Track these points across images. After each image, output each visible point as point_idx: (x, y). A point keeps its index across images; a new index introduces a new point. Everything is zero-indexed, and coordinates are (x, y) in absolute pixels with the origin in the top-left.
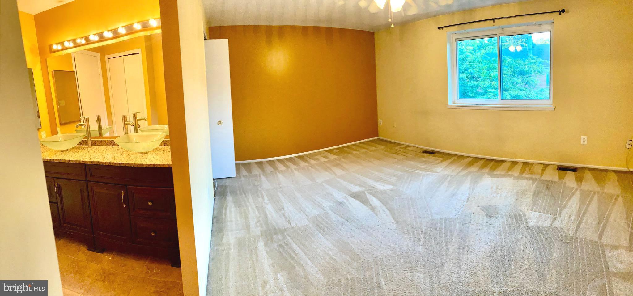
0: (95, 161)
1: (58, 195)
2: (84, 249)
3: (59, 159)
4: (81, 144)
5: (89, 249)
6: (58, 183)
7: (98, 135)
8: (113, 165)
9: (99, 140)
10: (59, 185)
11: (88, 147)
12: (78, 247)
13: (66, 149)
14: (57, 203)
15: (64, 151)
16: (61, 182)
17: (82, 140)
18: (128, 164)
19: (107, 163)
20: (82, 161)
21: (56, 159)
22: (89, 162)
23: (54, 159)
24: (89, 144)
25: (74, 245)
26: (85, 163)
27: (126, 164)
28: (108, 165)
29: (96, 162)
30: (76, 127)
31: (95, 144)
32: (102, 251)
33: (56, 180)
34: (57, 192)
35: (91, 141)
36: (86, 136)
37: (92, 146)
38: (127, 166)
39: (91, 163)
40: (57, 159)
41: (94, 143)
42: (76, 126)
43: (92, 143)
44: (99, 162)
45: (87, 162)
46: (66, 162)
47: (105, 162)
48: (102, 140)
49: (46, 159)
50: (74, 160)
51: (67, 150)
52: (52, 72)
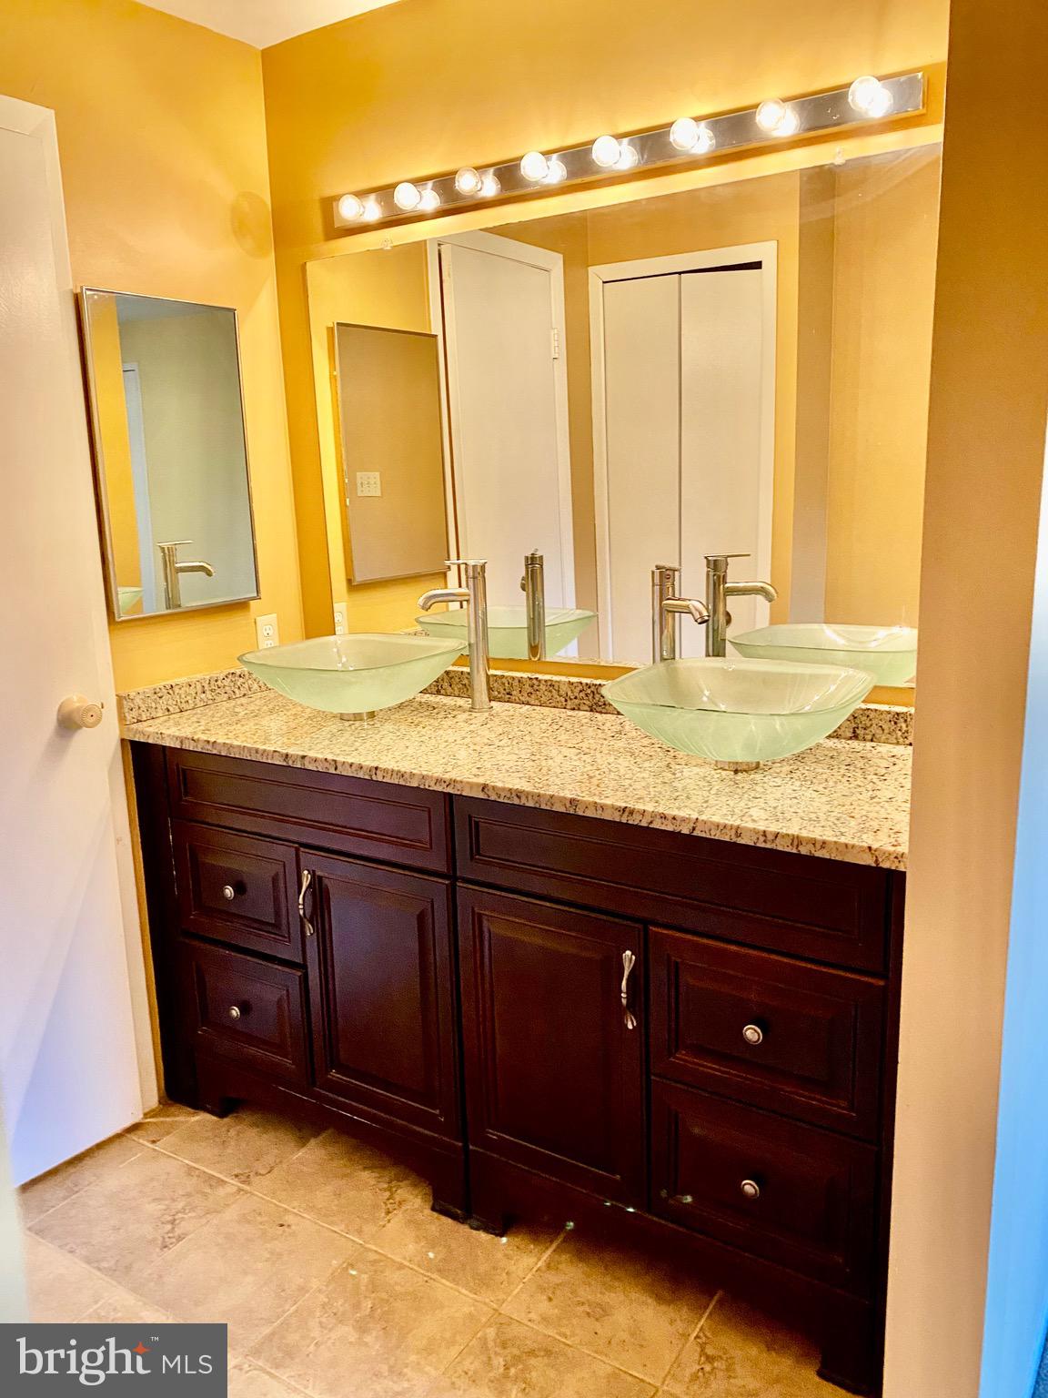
0: (500, 785)
1: (309, 929)
2: (414, 1201)
3: (330, 757)
4: (437, 688)
5: (442, 1205)
6: (313, 874)
7: (524, 653)
8: (590, 813)
9: (525, 675)
10: (317, 882)
11: (472, 709)
12: (390, 1189)
13: (364, 709)
14: (303, 967)
15: (357, 717)
16: (335, 872)
17: (447, 673)
18: (664, 817)
19: (562, 799)
20: (438, 781)
21: (312, 754)
22: (472, 785)
23: (303, 757)
24: (477, 695)
25: (367, 1177)
26: (449, 790)
27: (654, 815)
28: (563, 810)
29: (503, 789)
30: (423, 608)
31: (508, 697)
32: (499, 1226)
33: (307, 857)
34: (309, 911)
35: (488, 677)
36: (466, 652)
37: (493, 703)
38: (657, 825)
39: (482, 796)
40: (320, 756)
41: (503, 691)
42: (421, 601)
43: (490, 689)
44: (519, 794)
45: (458, 786)
46: (361, 775)
47: (552, 797)
48: (540, 677)
49: (265, 751)
50: (399, 771)
51: (372, 715)
52: (330, 330)
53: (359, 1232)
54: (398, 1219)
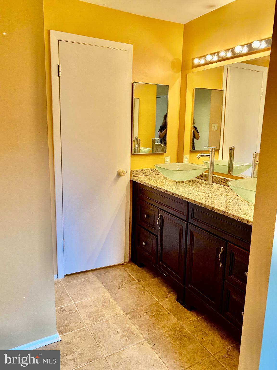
0: (198, 201)
1: (159, 228)
2: (173, 297)
3: (166, 189)
4: (198, 178)
5: (178, 300)
6: (161, 215)
7: (227, 173)
8: (216, 211)
9: (223, 178)
10: (162, 218)
11: (208, 184)
12: (169, 293)
13: (181, 180)
14: (157, 236)
15: (179, 182)
16: (165, 215)
17: (203, 174)
18: (232, 215)
19: (210, 207)
20: (186, 198)
21: (162, 188)
22: (192, 200)
23: (161, 188)
24: (209, 181)
25: (165, 289)
26: (187, 201)
27: (230, 214)
28: (210, 209)
29: (198, 202)
30: (198, 158)
31: (218, 183)
32: (190, 308)
33: (161, 212)
34: (159, 224)
35: (212, 177)
36: (208, 169)
37: (213, 183)
38: (230, 216)
39: (194, 203)
40: (164, 189)
41: (216, 181)
42: (198, 156)
43: (212, 180)
44: (201, 204)
45: (189, 200)
46: (171, 194)
47: (208, 206)
48: (227, 178)
49: (154, 186)
50: (178, 194)
51: (183, 182)
52: (193, 89)
53: (159, 299)
54: (168, 299)
